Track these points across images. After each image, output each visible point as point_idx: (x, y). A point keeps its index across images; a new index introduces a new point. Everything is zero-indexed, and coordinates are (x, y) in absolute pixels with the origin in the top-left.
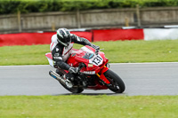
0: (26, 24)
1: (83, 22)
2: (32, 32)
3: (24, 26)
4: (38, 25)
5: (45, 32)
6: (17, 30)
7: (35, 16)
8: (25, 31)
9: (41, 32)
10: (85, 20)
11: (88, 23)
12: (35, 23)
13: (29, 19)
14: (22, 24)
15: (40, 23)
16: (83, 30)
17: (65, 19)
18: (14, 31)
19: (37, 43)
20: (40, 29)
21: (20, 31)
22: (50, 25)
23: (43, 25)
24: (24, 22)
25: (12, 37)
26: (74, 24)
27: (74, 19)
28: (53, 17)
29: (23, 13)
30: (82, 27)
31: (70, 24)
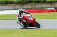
0: (36, 6)
1: (54, 6)
2: (38, 9)
3: (35, 7)
4: (39, 7)
5: (42, 9)
6: (33, 8)
7: (38, 4)
8: (35, 8)
9: (41, 9)
10: (54, 5)
11: (55, 6)
12: (39, 6)
13: (36, 5)
14: (34, 6)
15: (40, 6)
16: (54, 8)
17: (48, 5)
18: (32, 9)
19: (39, 12)
20: (40, 8)
21: (34, 9)
22: (43, 7)
23: (41, 7)
24: (35, 6)
25: (31, 10)
26: (51, 7)
27: (51, 5)
28: (44, 4)
29: (34, 3)
30: (53, 8)
31: (50, 6)
